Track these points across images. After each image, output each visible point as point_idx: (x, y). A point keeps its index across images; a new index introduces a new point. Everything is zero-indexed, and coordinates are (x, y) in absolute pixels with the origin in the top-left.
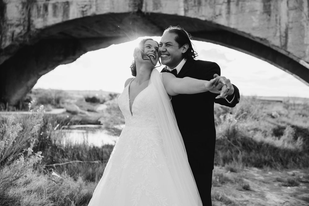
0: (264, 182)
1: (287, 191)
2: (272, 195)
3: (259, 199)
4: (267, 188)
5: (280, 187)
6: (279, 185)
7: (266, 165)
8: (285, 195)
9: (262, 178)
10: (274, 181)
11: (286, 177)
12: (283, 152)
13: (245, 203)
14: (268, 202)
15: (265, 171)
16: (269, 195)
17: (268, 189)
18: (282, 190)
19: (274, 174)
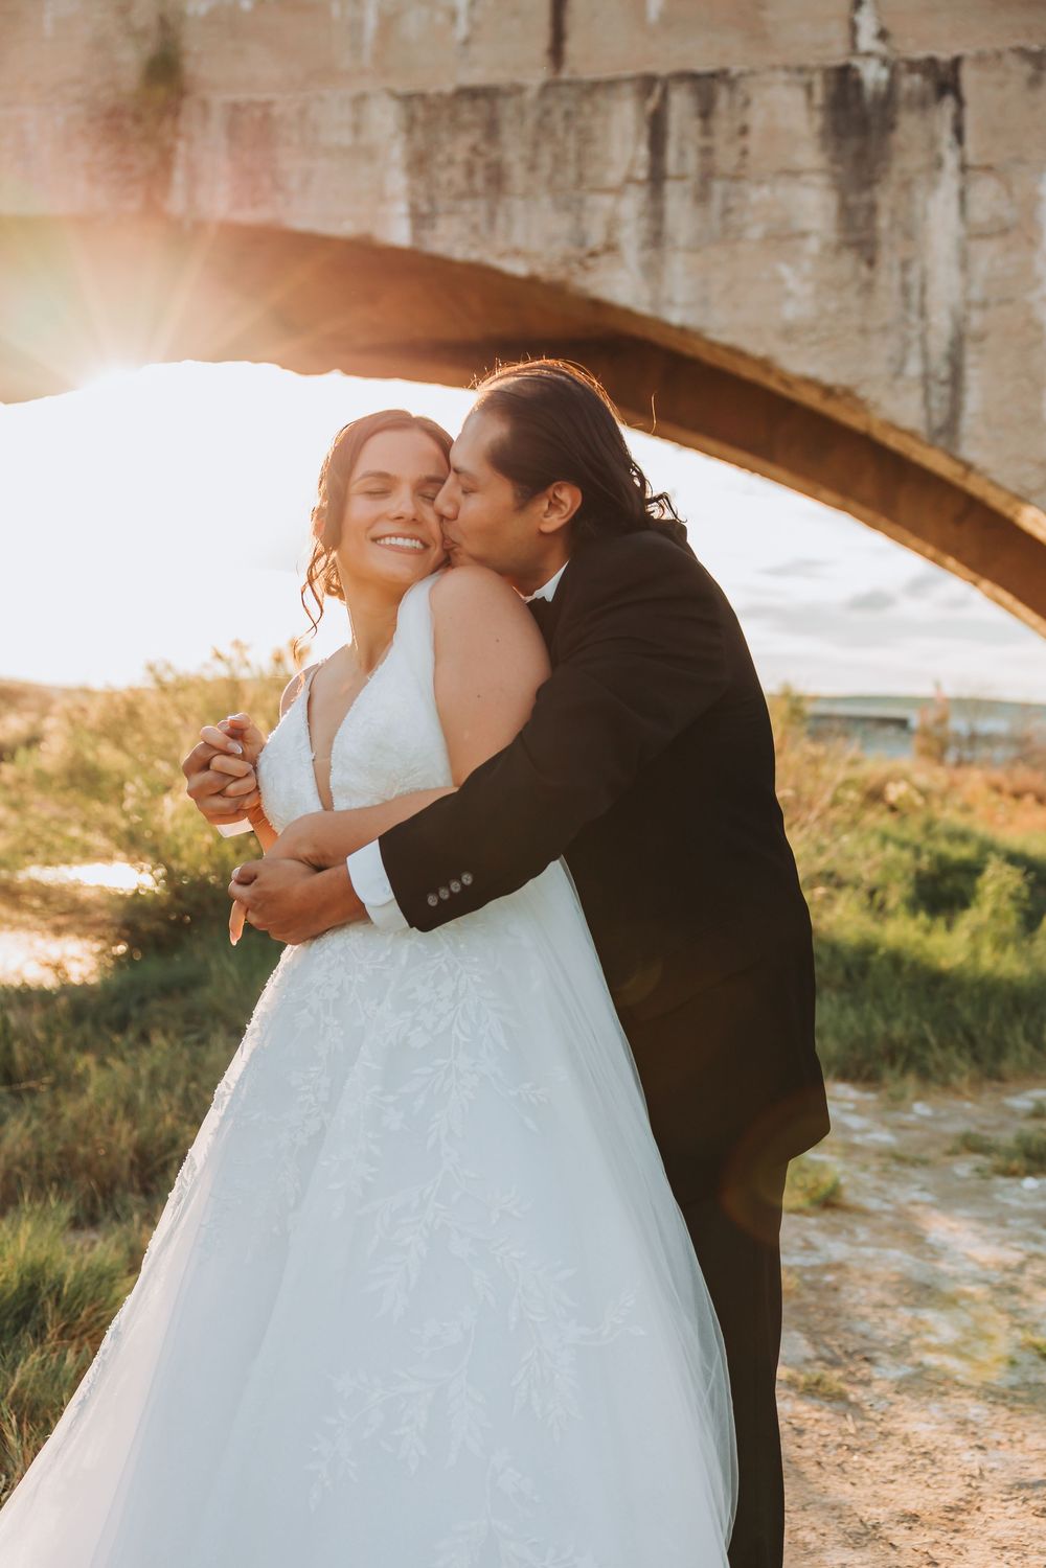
0: (900, 1159)
1: (1024, 1200)
2: (954, 1225)
3: (895, 1253)
4: (923, 1190)
5: (983, 1182)
6: (978, 1170)
7: (899, 1066)
8: (1019, 1222)
9: (884, 1137)
10: (950, 1153)
11: (1002, 1126)
12: (977, 993)
13: (830, 1278)
14: (943, 1266)
15: (896, 1101)
16: (941, 1228)
17: (927, 1197)
18: (998, 1197)
19: (944, 1113)
